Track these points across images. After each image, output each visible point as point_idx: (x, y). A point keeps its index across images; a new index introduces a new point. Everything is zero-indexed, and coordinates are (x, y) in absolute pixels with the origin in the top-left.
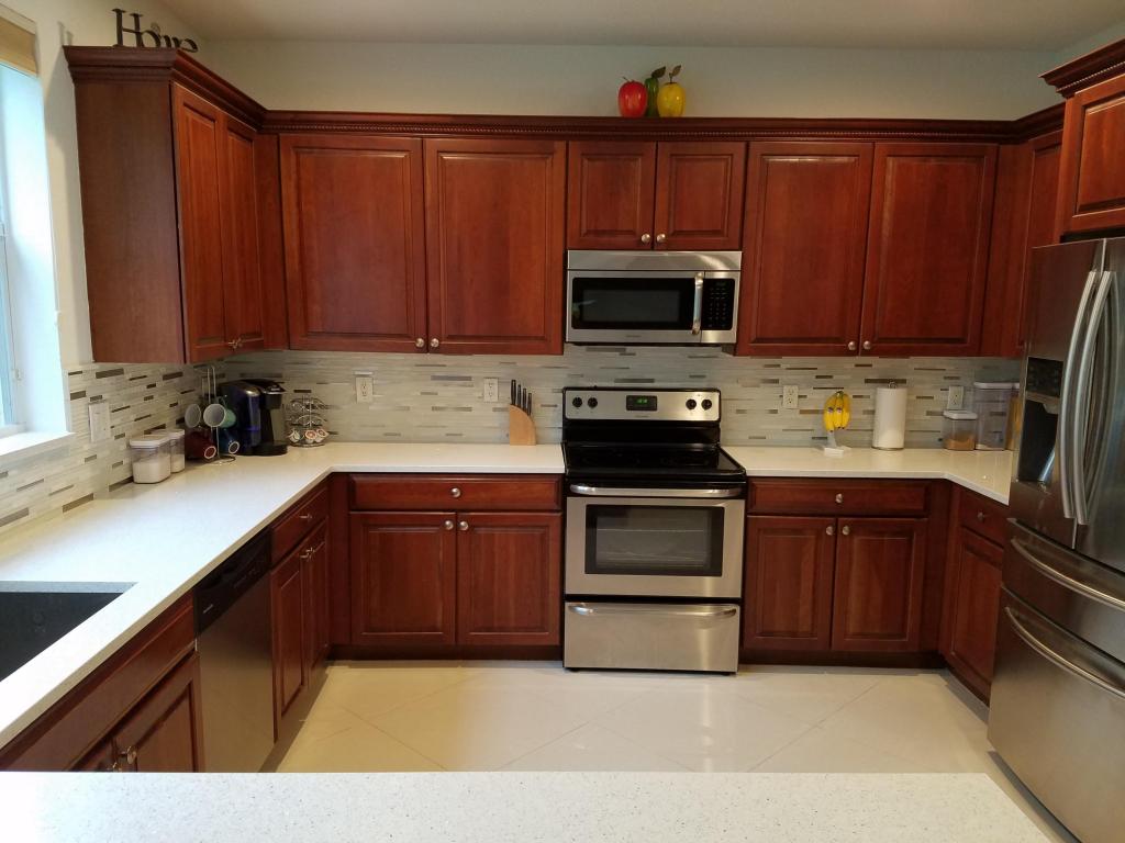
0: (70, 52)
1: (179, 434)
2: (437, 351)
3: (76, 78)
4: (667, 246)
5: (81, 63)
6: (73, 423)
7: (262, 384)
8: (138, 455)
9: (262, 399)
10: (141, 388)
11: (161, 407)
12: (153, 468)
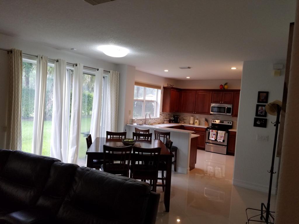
0: (163, 87)
1: (168, 120)
2: (196, 114)
3: (164, 89)
4: (223, 103)
5: (164, 88)
6: (160, 117)
7: (177, 116)
8: (165, 121)
9: (177, 117)
10: (166, 115)
11: (167, 117)
12: (166, 122)
